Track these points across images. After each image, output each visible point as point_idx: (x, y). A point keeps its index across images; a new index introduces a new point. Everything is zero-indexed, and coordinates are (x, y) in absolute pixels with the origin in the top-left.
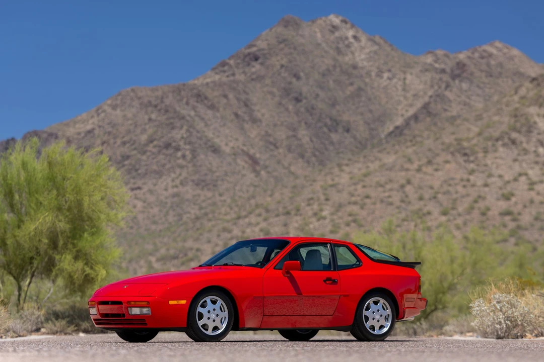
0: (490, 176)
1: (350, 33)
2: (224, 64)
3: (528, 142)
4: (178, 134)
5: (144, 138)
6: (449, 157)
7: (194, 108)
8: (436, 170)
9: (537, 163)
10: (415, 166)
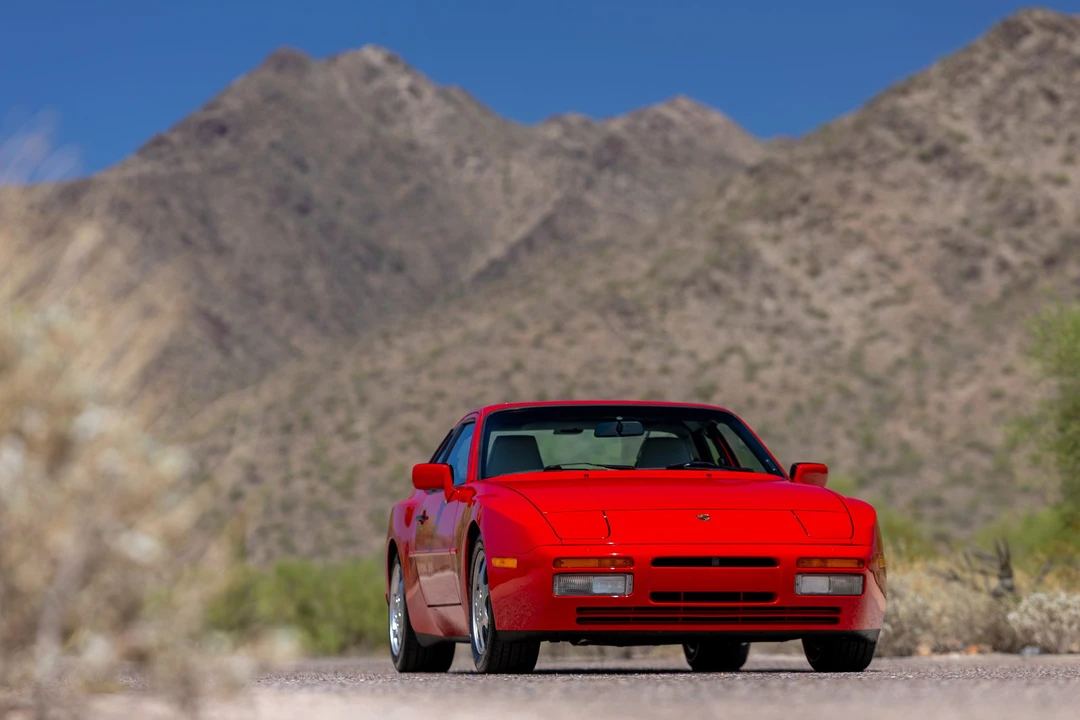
0: (673, 353)
1: (403, 82)
2: (159, 142)
3: (744, 289)
6: (595, 319)
8: (571, 343)
9: (760, 328)
10: (530, 335)
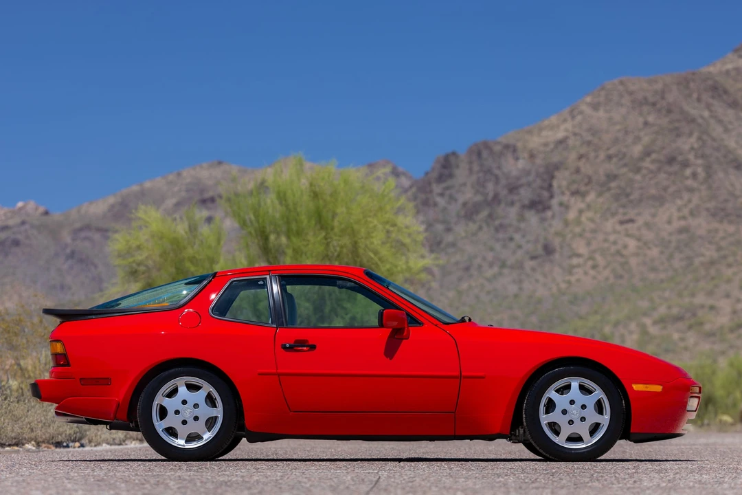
4: (687, 144)
5: (637, 150)
7: (708, 106)
